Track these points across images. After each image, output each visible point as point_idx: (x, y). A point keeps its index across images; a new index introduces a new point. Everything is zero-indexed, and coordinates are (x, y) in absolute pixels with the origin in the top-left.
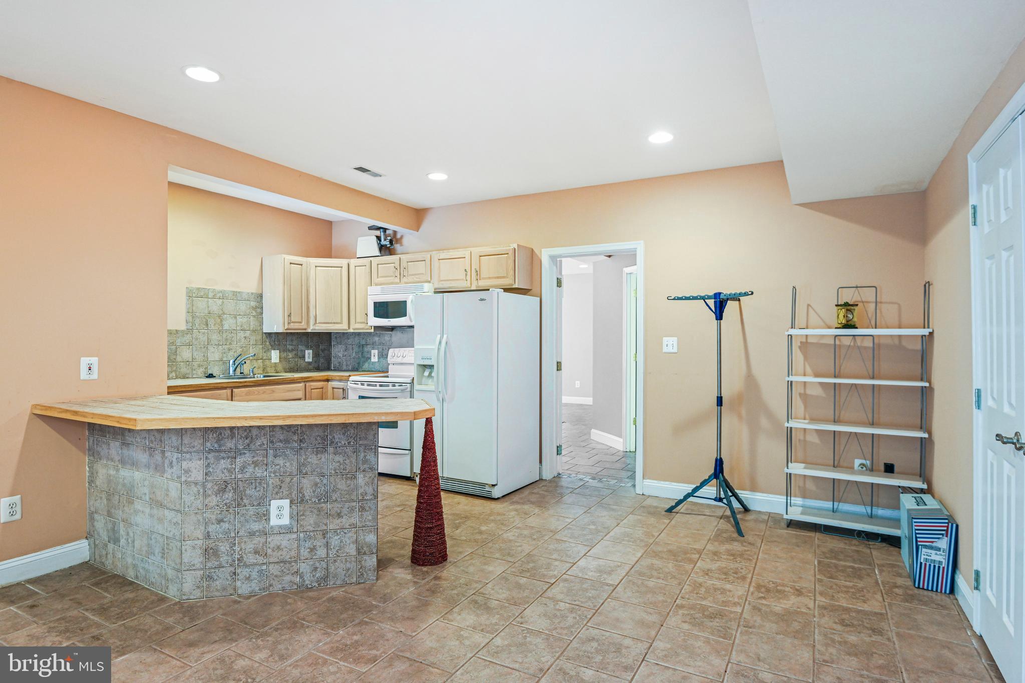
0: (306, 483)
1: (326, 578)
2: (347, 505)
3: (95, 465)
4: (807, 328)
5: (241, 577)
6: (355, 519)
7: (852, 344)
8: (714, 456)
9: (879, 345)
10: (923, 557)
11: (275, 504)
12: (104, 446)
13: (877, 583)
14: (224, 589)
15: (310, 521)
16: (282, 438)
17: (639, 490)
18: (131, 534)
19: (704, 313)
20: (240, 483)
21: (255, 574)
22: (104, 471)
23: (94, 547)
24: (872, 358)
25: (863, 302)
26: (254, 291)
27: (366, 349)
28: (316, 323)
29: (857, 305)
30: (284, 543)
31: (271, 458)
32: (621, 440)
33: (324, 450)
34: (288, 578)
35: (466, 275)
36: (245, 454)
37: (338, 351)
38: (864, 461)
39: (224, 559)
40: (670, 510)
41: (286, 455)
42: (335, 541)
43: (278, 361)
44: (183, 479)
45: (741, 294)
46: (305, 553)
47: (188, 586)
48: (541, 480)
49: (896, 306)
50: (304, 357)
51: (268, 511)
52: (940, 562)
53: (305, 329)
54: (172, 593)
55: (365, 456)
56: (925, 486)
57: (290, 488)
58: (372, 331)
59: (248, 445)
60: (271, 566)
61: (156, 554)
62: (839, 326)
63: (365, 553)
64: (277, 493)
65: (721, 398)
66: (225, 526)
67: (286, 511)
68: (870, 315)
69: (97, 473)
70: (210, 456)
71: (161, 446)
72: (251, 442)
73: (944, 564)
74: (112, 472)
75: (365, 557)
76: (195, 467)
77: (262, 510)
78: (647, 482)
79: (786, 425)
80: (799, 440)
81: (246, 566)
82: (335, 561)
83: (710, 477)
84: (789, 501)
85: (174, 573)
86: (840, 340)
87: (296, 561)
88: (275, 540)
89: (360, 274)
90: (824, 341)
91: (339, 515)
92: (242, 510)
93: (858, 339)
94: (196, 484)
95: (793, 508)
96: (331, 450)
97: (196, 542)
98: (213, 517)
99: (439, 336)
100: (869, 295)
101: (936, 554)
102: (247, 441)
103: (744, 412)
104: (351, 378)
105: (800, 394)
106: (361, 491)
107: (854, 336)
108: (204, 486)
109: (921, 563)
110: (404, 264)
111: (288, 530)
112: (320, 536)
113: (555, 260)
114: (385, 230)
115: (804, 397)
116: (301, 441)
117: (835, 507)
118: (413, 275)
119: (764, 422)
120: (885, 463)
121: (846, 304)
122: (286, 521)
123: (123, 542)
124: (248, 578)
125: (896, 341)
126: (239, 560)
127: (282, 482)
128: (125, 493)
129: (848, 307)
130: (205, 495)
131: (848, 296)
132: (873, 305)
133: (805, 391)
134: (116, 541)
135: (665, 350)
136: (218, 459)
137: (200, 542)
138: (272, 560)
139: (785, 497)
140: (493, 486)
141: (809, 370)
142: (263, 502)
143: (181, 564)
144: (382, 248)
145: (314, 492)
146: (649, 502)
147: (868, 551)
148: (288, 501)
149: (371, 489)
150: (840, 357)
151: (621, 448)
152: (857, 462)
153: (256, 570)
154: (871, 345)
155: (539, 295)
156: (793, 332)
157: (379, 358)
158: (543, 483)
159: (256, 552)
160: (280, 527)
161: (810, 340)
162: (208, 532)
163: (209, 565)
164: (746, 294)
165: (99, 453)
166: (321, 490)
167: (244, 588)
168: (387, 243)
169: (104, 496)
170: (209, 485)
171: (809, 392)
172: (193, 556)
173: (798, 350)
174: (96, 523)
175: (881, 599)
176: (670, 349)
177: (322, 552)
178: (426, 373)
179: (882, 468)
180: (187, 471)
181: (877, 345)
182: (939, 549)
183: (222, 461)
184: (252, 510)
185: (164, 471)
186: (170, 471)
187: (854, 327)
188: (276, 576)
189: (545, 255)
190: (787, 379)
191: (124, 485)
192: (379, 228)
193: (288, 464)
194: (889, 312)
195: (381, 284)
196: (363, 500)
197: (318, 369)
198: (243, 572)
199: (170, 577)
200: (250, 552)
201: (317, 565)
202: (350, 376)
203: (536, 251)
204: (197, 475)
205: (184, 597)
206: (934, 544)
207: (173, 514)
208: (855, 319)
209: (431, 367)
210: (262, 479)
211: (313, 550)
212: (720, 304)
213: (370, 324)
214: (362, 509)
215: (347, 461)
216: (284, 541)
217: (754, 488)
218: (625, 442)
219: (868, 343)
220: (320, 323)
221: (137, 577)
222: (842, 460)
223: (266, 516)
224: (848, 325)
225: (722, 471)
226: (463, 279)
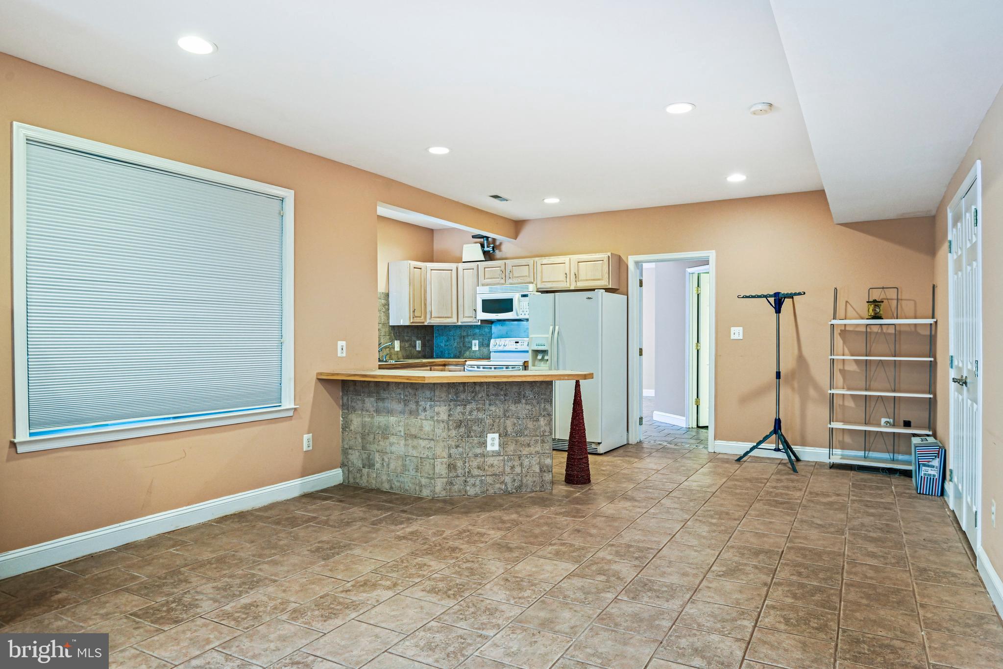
0: (509, 423)
1: (520, 487)
2: (534, 438)
3: (350, 415)
4: (846, 319)
5: (469, 484)
6: (538, 448)
7: (880, 331)
8: (774, 417)
9: (900, 332)
10: (923, 472)
11: (490, 436)
12: (359, 403)
13: (892, 492)
14: (460, 491)
15: (511, 448)
16: (494, 393)
17: (711, 450)
18: (386, 460)
19: (766, 308)
20: (469, 422)
21: (478, 482)
22: (359, 419)
23: (348, 473)
24: (894, 341)
25: (888, 299)
26: (384, 291)
27: (467, 340)
28: (431, 317)
29: (883, 302)
30: (496, 463)
31: (487, 406)
32: (684, 418)
33: (519, 402)
34: (498, 486)
35: (566, 277)
36: (472, 403)
37: (440, 342)
38: (888, 420)
39: (460, 471)
40: (739, 460)
41: (496, 404)
42: (526, 462)
43: (399, 350)
44: (435, 418)
45: (796, 294)
46: (508, 469)
47: (438, 488)
48: (628, 444)
49: (912, 302)
50: (415, 346)
51: (486, 441)
52: (934, 476)
53: (423, 323)
54: (426, 493)
55: (545, 406)
56: (930, 433)
57: (499, 426)
58: (479, 323)
59: (474, 397)
60: (488, 478)
61: (411, 470)
62: (870, 317)
63: (544, 471)
64: (491, 429)
65: (779, 372)
66: (460, 450)
67: (497, 442)
68: (893, 310)
69: (351, 421)
70: (451, 404)
71: (415, 398)
72: (475, 395)
73: (937, 477)
74: (367, 419)
75: (545, 474)
76: (442, 411)
77: (482, 440)
78: (718, 442)
79: (830, 392)
80: (839, 405)
81: (473, 476)
82: (526, 476)
83: (770, 433)
84: (831, 452)
85: (427, 480)
86: (870, 329)
87: (502, 475)
88: (490, 460)
89: (468, 277)
90: (858, 329)
91: (529, 445)
92: (471, 440)
93: (884, 327)
94: (443, 422)
95: (834, 456)
96: (524, 401)
97: (443, 460)
98: (453, 444)
99: (551, 328)
100: (892, 294)
101: (932, 470)
102: (473, 394)
103: (796, 385)
104: (467, 363)
105: (840, 370)
106: (542, 429)
107: (881, 325)
108: (448, 424)
109: (922, 477)
110: (509, 268)
111: (498, 454)
112: (517, 459)
113: (638, 264)
114: (487, 238)
115: (843, 372)
116: (505, 395)
117: (866, 455)
118: (518, 277)
119: (812, 392)
120: (904, 421)
121: (875, 301)
122: (496, 448)
123: (378, 466)
124: (474, 485)
125: (913, 329)
126: (468, 472)
127: (494, 422)
128: (380, 433)
129: (876, 303)
130: (449, 430)
131: (876, 295)
132: (895, 302)
133: (844, 367)
134: (371, 465)
135: (733, 337)
136: (456, 406)
137: (445, 460)
138: (488, 473)
139: (828, 449)
140: (599, 443)
141: (846, 351)
142: (482, 435)
143: (434, 474)
144: (485, 253)
145: (513, 429)
146: (720, 456)
147: (889, 479)
148: (498, 435)
149: (548, 428)
150: (870, 340)
151: (684, 425)
152: (883, 420)
153: (479, 479)
154: (893, 332)
155: (626, 294)
156: (834, 322)
157: (479, 347)
158: (630, 447)
159: (479, 468)
160: (493, 451)
161: (847, 328)
162: (450, 454)
163: (451, 475)
164: (799, 294)
165: (353, 407)
166: (517, 428)
167: (471, 491)
168: (490, 249)
169: (358, 436)
170: (451, 423)
171: (847, 368)
172: (441, 468)
173: (839, 337)
174: (350, 456)
175: (893, 497)
176: (736, 337)
177: (518, 470)
178: (540, 357)
179: (902, 423)
180: (438, 414)
181: (899, 333)
182: (933, 467)
183: (458, 407)
184: (476, 440)
185: (418, 414)
186: (423, 414)
187: (880, 318)
188: (491, 484)
189: (631, 261)
190: (830, 357)
191: (379, 427)
192: (483, 237)
193: (497, 410)
194: (908, 307)
195: (487, 285)
196: (543, 435)
197: (425, 357)
198: (471, 481)
199: (423, 483)
200: (475, 468)
201: (516, 478)
202: (466, 361)
203: (624, 258)
204: (444, 416)
205: (436, 496)
206: (930, 464)
207: (426, 442)
208: (881, 312)
209: (544, 352)
210: (482, 420)
211: (513, 467)
212: (778, 301)
213: (478, 318)
214: (543, 442)
215: (534, 409)
216: (495, 461)
217: (804, 444)
218: (687, 421)
219: (891, 330)
220: (434, 317)
221: (391, 488)
222: (871, 420)
223: (484, 444)
224: (876, 317)
225: (780, 428)
226: (563, 281)
